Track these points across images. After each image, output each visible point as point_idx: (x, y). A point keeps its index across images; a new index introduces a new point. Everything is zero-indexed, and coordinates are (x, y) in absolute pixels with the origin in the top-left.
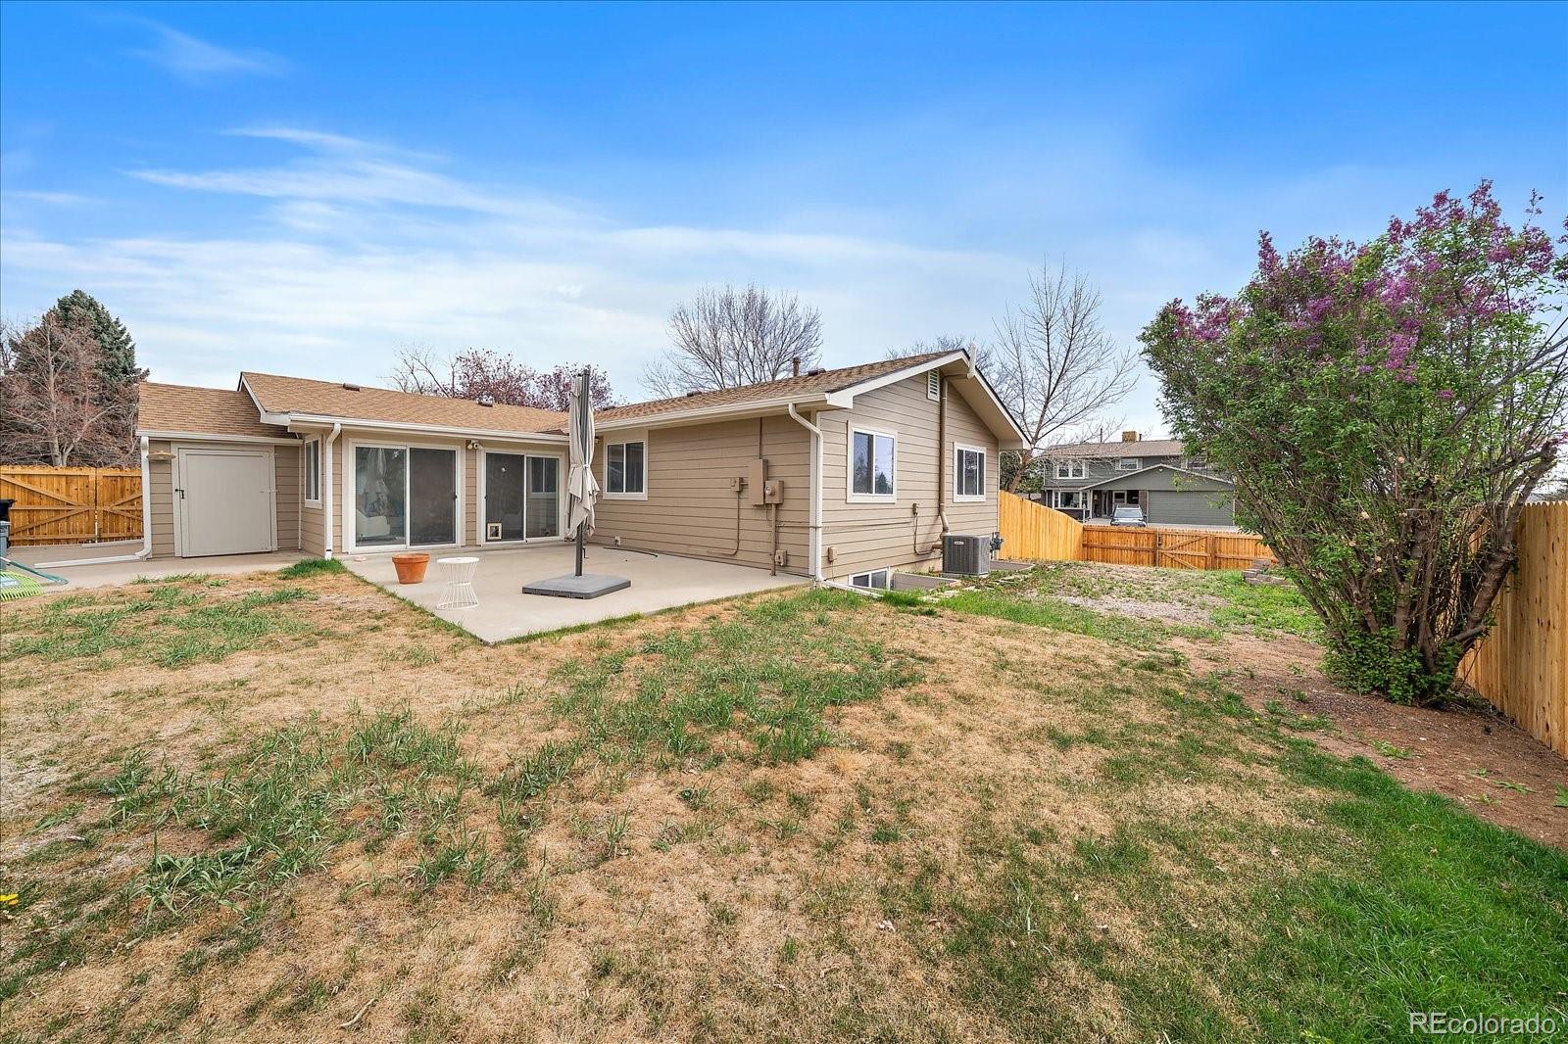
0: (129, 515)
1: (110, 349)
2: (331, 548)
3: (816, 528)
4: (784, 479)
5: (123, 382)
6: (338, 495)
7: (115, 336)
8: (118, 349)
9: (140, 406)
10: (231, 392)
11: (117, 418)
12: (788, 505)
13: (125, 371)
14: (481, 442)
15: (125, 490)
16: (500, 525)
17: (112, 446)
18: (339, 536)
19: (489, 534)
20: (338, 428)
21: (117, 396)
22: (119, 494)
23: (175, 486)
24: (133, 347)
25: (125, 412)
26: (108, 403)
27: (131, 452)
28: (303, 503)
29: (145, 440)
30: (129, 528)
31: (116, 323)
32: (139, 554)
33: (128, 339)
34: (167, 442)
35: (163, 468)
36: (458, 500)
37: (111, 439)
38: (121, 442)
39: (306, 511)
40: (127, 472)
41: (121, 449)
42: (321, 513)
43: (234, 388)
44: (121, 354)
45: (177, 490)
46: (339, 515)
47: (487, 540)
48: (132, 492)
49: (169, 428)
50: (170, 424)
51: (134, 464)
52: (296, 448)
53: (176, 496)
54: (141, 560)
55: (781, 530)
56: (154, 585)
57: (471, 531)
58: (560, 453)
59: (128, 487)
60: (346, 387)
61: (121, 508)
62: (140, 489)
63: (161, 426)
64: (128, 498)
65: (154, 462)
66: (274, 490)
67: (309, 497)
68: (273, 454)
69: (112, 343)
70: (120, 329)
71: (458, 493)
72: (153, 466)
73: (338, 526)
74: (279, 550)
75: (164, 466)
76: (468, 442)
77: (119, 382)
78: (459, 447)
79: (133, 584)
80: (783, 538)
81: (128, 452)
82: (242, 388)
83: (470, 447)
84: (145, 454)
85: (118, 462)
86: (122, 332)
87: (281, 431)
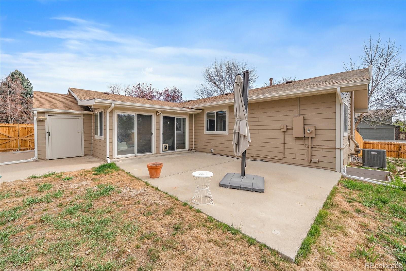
0: (30, 141)
1: (26, 88)
2: (109, 157)
3: (340, 149)
4: (316, 125)
5: (29, 97)
6: (111, 134)
7: (27, 84)
8: (28, 88)
9: (34, 99)
10: (66, 95)
11: (27, 109)
12: (318, 138)
13: (30, 94)
14: (162, 112)
15: (28, 132)
16: (167, 145)
17: (25, 117)
18: (111, 151)
19: (164, 148)
20: (113, 105)
21: (27, 102)
22: (27, 133)
23: (47, 131)
24: (32, 87)
25: (30, 107)
26: (24, 104)
27: (31, 119)
28: (94, 137)
29: (35, 112)
30: (30, 146)
31: (27, 80)
32: (33, 159)
33: (31, 84)
34: (44, 113)
35: (42, 124)
36: (153, 135)
37: (26, 115)
38: (28, 116)
39: (95, 140)
40: (30, 125)
41: (29, 118)
42: (104, 141)
43: (66, 93)
44: (28, 89)
45: (47, 132)
46: (111, 143)
47: (163, 151)
48: (31, 133)
49: (44, 107)
50: (45, 106)
51: (32, 123)
52: (91, 115)
53: (47, 135)
54: (33, 161)
55: (313, 149)
56: (39, 179)
57: (158, 147)
58: (187, 116)
59: (29, 131)
60: (104, 93)
61: (27, 138)
62: (33, 131)
63: (42, 107)
64: (30, 134)
65: (39, 121)
66: (83, 132)
67: (97, 134)
68: (82, 118)
69: (26, 86)
70: (28, 81)
71: (153, 133)
72: (38, 123)
73: (111, 147)
74: (85, 155)
75: (42, 123)
76: (157, 112)
77: (28, 98)
78: (154, 114)
79: (30, 178)
80: (314, 153)
81: (30, 119)
82: (70, 94)
83: (158, 114)
84: (35, 118)
85: (28, 122)
86: (29, 83)
87: (87, 108)
